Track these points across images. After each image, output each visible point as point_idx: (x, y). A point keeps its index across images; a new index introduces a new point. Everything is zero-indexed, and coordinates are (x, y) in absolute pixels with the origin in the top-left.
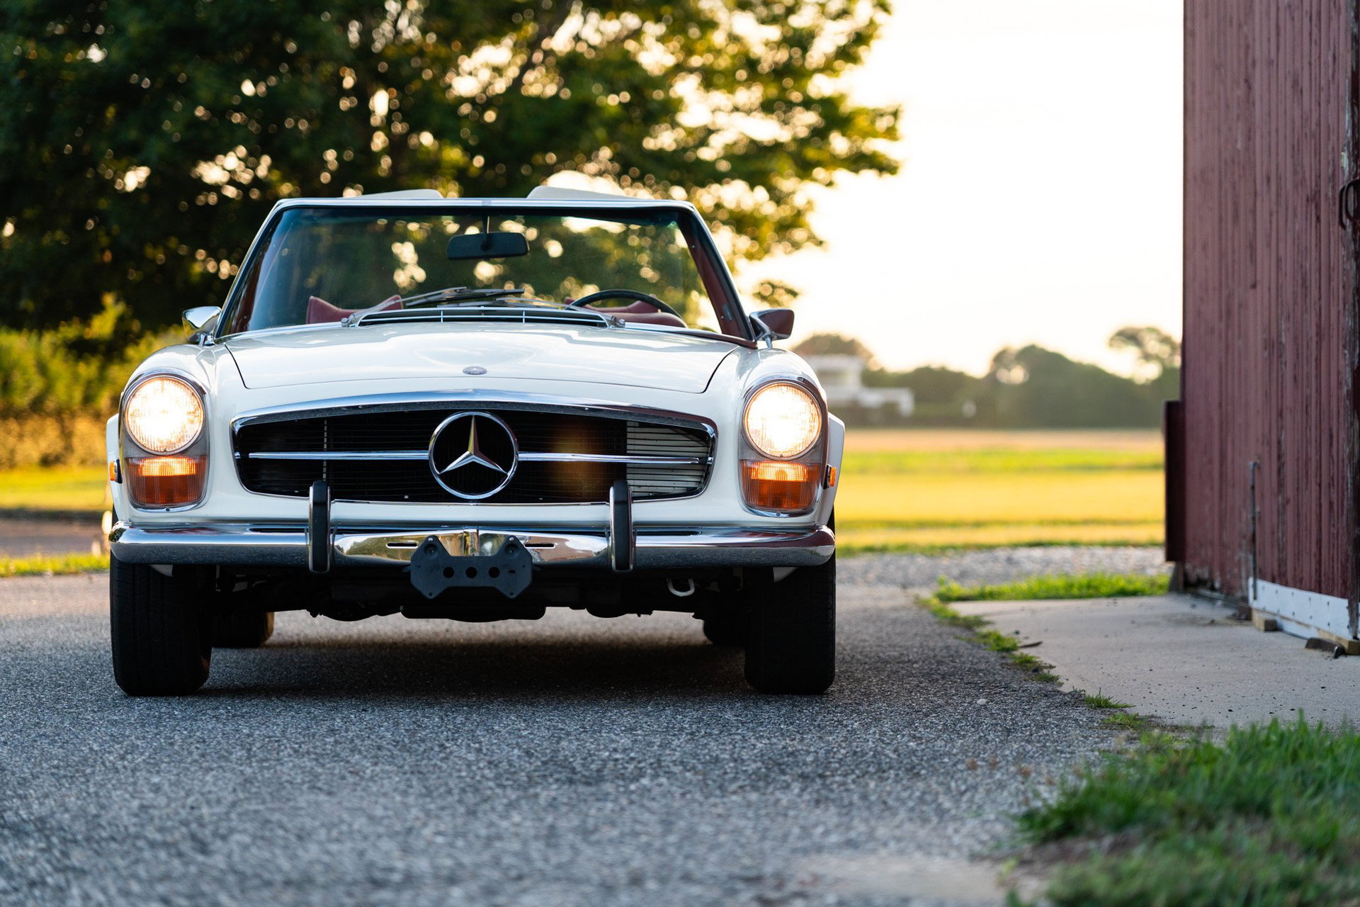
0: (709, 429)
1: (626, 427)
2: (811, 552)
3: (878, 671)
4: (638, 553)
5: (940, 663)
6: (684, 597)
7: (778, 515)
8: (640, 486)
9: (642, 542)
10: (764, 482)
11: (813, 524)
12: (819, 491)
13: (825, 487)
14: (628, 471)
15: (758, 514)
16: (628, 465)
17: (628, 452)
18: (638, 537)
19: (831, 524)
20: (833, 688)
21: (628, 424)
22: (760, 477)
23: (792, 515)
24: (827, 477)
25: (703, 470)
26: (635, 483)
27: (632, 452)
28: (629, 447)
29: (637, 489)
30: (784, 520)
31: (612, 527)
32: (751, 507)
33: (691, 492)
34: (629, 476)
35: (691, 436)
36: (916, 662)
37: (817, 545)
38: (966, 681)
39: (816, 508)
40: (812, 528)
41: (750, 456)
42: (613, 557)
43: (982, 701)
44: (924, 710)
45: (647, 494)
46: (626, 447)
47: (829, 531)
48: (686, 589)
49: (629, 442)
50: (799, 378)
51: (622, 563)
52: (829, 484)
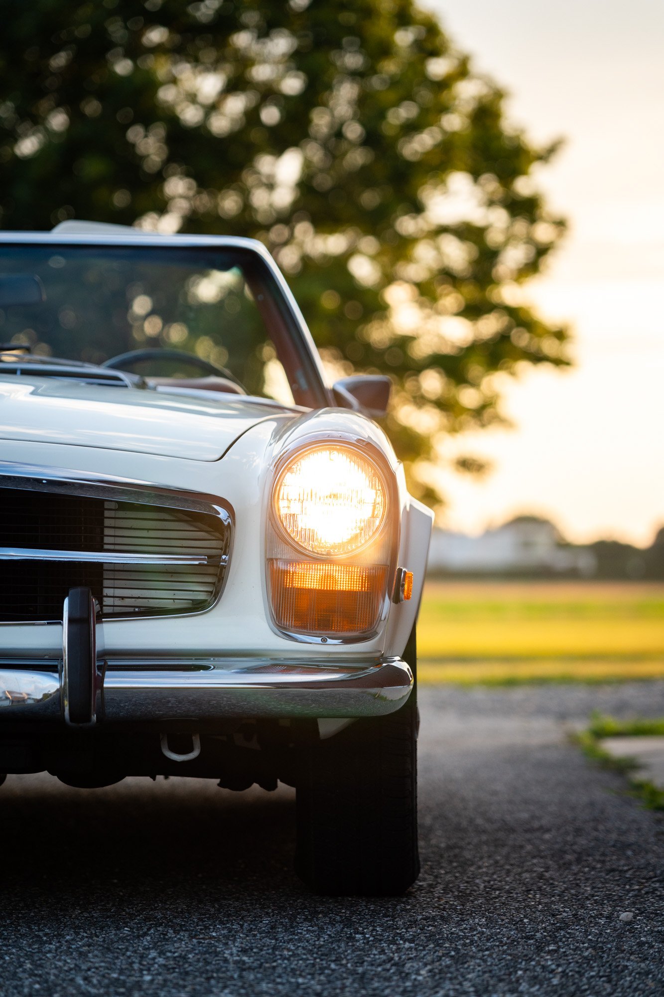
0: (223, 514)
1: (103, 509)
2: (374, 695)
3: (496, 846)
4: (107, 697)
5: (578, 831)
6: (183, 762)
7: (324, 640)
8: (123, 598)
9: (113, 681)
10: (302, 592)
11: (378, 654)
12: (386, 606)
13: (397, 600)
14: (106, 575)
15: (295, 640)
16: (105, 567)
17: (106, 547)
18: (107, 673)
19: (410, 655)
20: (424, 880)
21: (107, 505)
22: (297, 584)
23: (347, 641)
24: (400, 586)
25: (216, 575)
26: (113, 594)
27: (112, 547)
28: (106, 540)
29: (118, 602)
30: (334, 647)
31: (66, 658)
32: (285, 628)
33: (197, 607)
34: (106, 583)
35: (199, 524)
36: (548, 830)
37: (382, 686)
38: (608, 866)
39: (382, 630)
40: (377, 660)
41: (284, 553)
42: (66, 703)
43: (625, 916)
44: (538, 935)
45: (131, 610)
46: (102, 539)
47: (405, 666)
48: (189, 750)
49: (107, 532)
50: (359, 440)
51: (80, 712)
52: (402, 596)
